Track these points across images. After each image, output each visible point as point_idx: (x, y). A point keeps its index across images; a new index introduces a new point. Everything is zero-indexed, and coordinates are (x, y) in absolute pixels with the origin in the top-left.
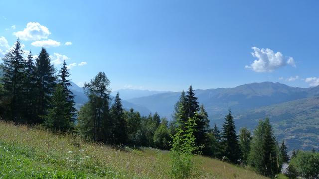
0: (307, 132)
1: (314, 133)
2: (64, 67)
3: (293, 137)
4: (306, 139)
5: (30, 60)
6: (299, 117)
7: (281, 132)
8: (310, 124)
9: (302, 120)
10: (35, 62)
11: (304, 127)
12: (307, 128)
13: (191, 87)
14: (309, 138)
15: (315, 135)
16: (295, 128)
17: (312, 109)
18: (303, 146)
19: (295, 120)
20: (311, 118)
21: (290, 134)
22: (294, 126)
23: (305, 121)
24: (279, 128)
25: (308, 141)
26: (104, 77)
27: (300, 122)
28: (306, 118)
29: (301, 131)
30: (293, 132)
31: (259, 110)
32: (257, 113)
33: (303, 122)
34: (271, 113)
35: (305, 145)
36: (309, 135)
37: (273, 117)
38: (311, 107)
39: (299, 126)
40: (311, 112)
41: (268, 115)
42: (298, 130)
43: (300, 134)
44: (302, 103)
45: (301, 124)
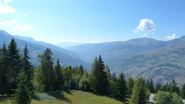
0: (166, 66)
1: (169, 66)
2: (26, 48)
3: (158, 68)
4: (165, 69)
5: (4, 48)
6: (162, 58)
7: (152, 66)
8: (168, 61)
9: (163, 59)
10: (7, 48)
11: (164, 63)
12: (166, 63)
13: (100, 56)
14: (167, 69)
15: (170, 68)
16: (159, 64)
17: (169, 53)
18: (163, 73)
19: (160, 59)
20: (168, 58)
21: (157, 67)
22: (159, 63)
23: (165, 60)
24: (151, 64)
25: (166, 71)
26: (50, 51)
27: (162, 60)
28: (165, 58)
29: (162, 65)
30: (158, 66)
31: (140, 54)
32: (139, 55)
33: (164, 60)
34: (147, 55)
35: (164, 73)
36: (167, 67)
37: (148, 57)
38: (169, 52)
39: (161, 63)
40: (168, 55)
41: (145, 56)
42: (161, 65)
43: (162, 67)
44: (164, 50)
45: (163, 61)
